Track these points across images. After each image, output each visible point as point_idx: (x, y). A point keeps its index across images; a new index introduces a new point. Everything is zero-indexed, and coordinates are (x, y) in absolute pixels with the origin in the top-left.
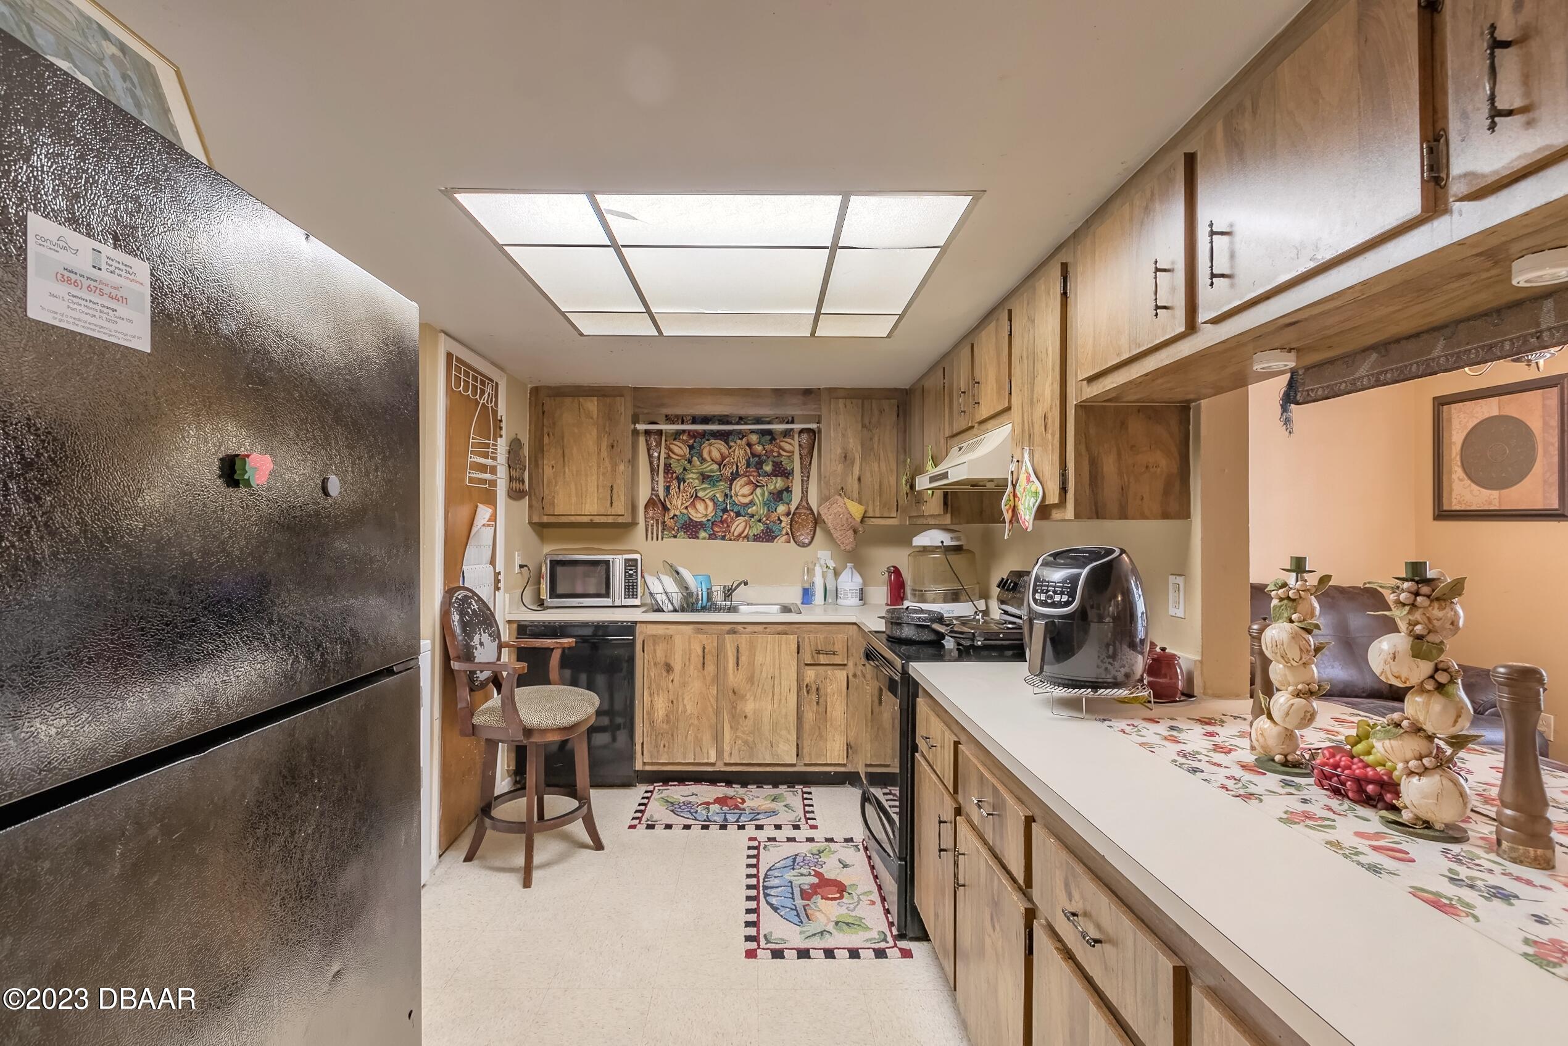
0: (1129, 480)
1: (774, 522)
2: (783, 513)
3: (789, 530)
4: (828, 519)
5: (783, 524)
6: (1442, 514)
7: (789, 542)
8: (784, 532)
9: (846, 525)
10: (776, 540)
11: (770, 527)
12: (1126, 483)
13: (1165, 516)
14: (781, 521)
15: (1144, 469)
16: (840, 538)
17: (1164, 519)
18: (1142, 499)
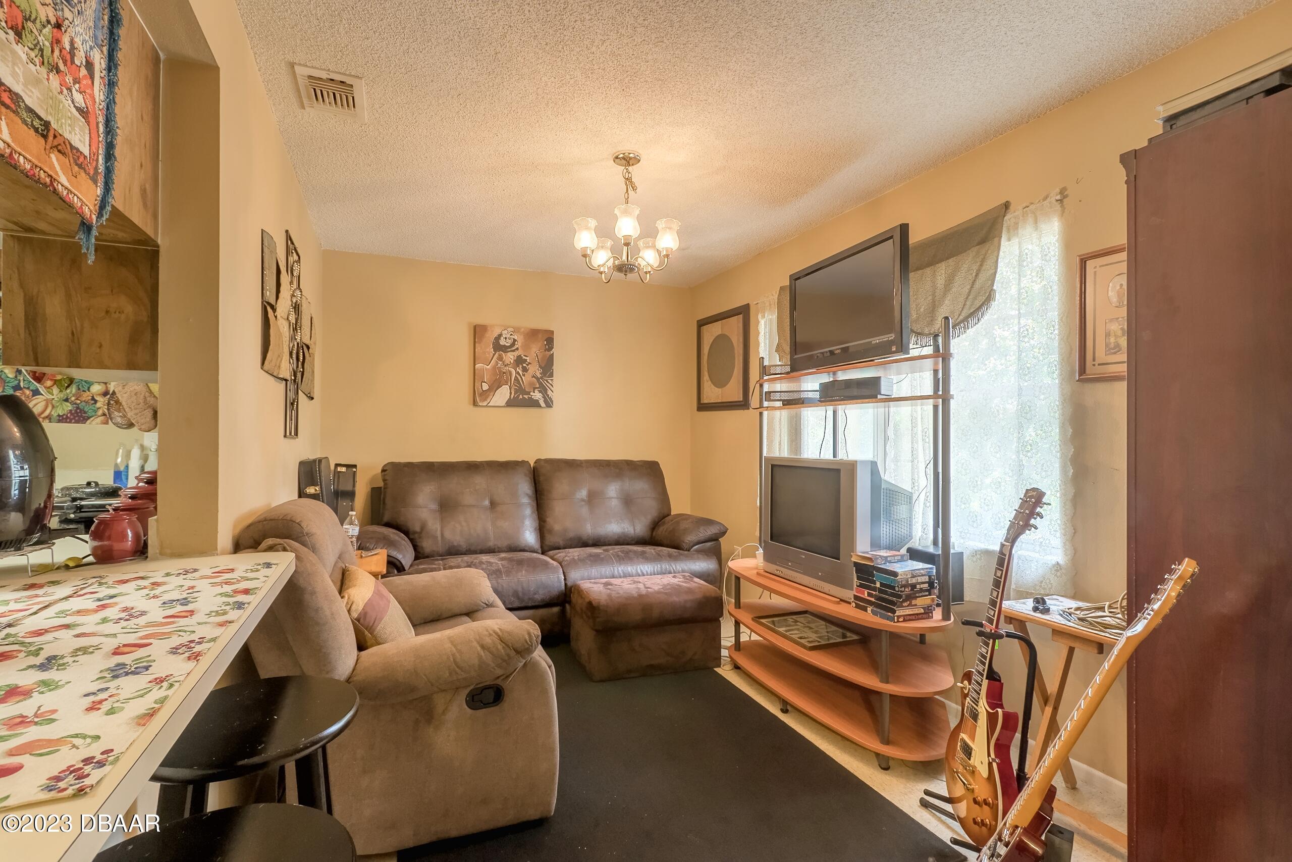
0: (82, 326)
1: (86, 402)
2: (100, 392)
3: (106, 411)
4: (122, 397)
5: (98, 405)
6: (703, 407)
7: (107, 423)
8: (100, 412)
9: (142, 404)
10: (88, 421)
11: (82, 408)
12: (79, 329)
13: (131, 365)
14: (96, 402)
15: (103, 314)
16: (135, 417)
17: (130, 369)
18: (101, 346)
